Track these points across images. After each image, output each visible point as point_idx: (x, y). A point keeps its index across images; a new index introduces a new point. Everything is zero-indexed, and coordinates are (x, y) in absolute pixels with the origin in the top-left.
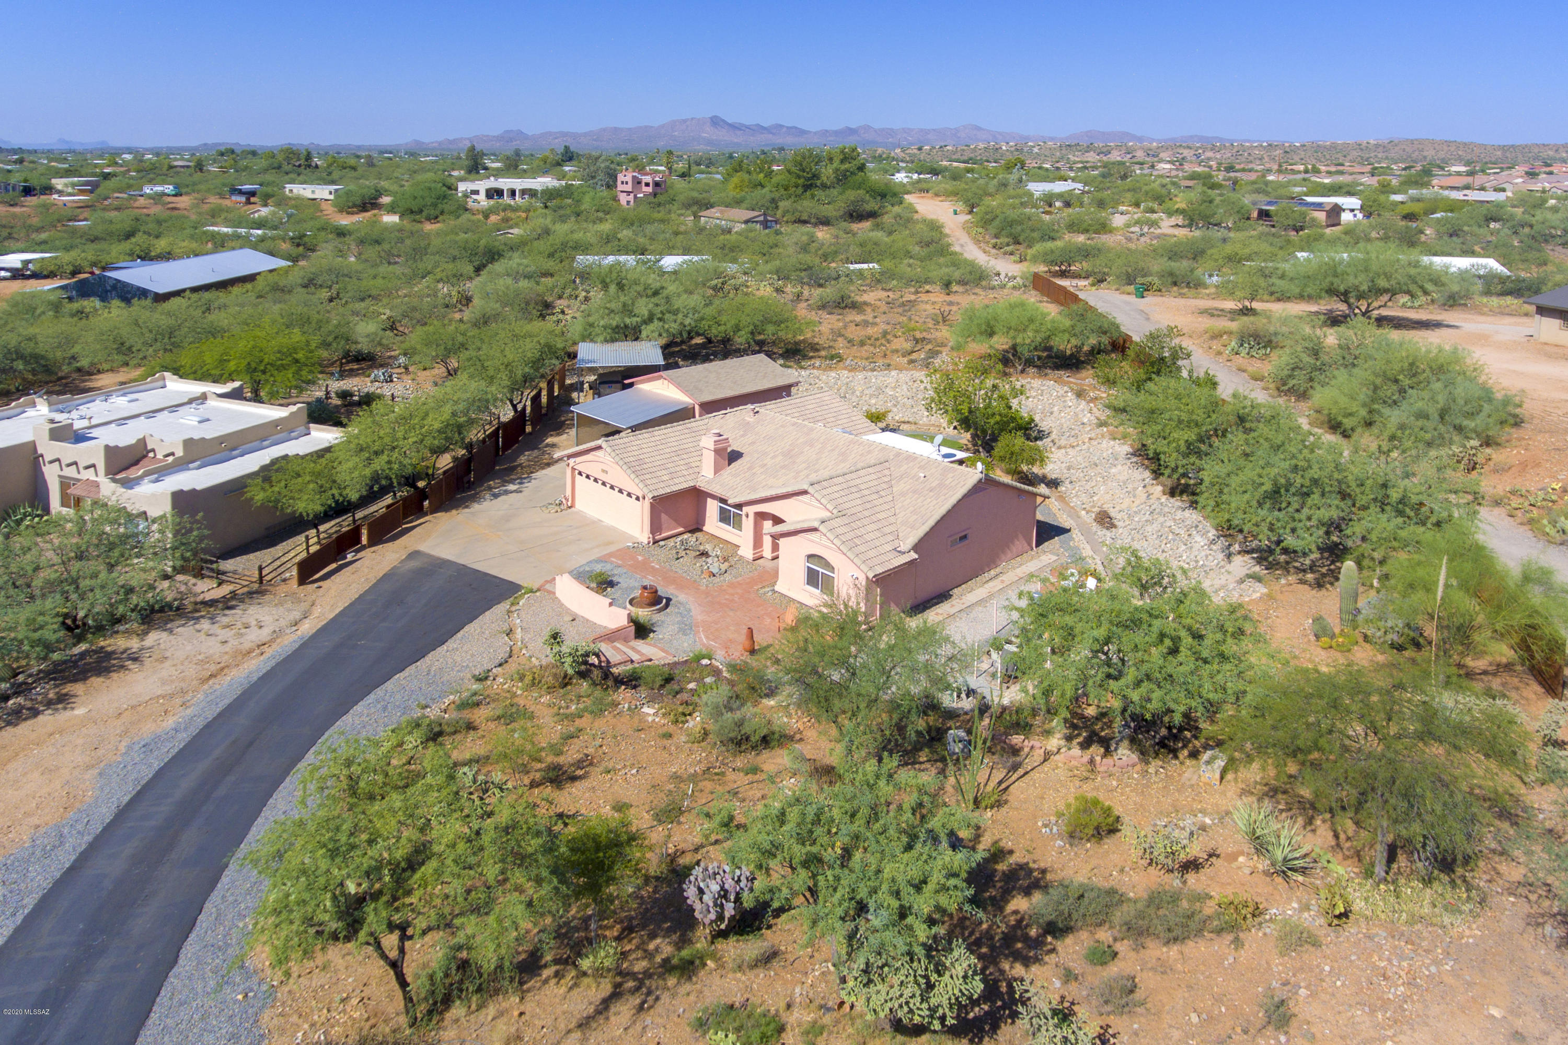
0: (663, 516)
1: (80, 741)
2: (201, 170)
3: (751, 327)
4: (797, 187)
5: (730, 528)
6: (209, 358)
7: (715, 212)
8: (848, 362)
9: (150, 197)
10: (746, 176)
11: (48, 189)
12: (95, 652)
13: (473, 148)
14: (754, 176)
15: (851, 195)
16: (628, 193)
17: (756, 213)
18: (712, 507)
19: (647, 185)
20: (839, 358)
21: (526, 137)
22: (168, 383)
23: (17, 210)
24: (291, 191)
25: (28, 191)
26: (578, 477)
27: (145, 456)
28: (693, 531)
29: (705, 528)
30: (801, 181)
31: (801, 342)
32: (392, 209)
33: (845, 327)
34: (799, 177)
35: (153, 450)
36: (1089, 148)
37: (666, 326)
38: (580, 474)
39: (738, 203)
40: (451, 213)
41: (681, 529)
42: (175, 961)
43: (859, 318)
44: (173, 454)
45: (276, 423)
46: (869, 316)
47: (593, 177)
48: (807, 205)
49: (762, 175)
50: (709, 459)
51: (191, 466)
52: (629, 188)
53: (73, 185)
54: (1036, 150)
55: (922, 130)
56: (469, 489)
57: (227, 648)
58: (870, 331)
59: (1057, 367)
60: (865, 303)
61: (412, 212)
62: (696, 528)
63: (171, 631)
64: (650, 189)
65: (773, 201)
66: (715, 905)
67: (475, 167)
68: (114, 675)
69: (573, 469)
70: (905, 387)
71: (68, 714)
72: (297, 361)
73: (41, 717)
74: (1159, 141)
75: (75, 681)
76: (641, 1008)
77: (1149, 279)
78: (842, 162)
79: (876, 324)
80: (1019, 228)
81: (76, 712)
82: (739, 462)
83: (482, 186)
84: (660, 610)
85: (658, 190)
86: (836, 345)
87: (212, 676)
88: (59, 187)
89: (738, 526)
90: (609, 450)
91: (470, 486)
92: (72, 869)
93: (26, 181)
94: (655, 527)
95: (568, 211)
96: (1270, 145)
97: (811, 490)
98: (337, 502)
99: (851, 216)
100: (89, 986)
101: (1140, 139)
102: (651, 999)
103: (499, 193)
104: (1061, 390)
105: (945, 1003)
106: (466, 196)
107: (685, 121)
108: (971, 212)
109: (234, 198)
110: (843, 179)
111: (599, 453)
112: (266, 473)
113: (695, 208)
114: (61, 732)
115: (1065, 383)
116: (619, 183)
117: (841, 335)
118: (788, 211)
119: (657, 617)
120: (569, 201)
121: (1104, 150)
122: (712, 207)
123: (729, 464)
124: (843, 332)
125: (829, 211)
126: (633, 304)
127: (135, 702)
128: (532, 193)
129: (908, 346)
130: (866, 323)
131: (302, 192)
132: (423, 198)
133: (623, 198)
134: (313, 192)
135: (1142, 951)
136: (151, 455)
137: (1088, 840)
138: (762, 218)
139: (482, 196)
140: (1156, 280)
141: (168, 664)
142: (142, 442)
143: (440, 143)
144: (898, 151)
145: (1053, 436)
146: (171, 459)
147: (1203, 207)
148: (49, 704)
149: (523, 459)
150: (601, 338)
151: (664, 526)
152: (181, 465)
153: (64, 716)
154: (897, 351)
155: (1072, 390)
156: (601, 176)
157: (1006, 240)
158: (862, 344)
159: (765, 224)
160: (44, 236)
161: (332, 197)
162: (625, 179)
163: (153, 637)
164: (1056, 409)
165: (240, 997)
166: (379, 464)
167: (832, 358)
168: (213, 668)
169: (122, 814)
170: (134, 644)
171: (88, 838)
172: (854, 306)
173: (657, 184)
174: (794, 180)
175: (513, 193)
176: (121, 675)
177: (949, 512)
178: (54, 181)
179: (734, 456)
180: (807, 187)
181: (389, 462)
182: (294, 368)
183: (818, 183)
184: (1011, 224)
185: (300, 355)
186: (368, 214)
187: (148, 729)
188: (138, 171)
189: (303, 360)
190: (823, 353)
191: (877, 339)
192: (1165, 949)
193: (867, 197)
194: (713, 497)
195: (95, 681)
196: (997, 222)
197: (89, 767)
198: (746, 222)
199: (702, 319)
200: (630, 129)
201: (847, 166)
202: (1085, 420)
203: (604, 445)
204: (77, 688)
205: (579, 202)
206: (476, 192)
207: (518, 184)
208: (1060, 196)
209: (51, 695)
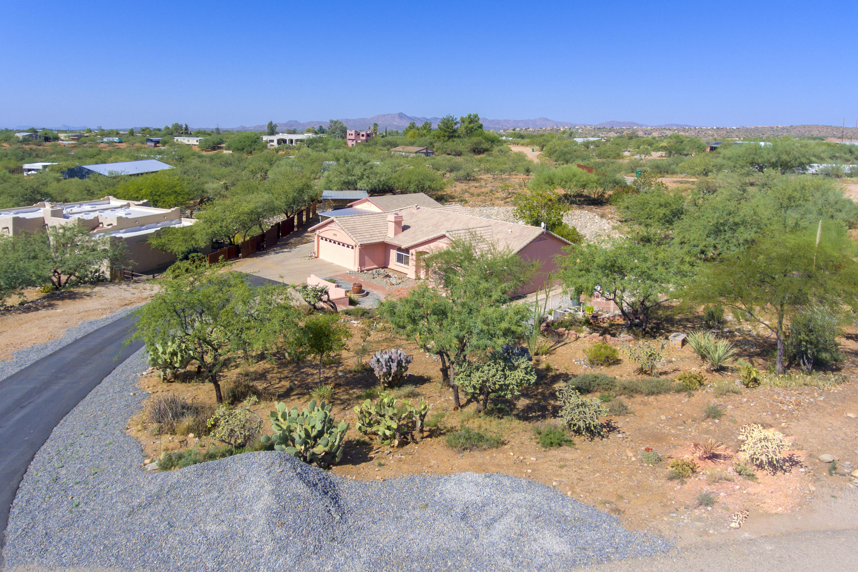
0: (366, 257)
1: (59, 320)
2: (133, 135)
3: (417, 182)
4: (444, 136)
5: (403, 265)
6: (132, 189)
7: (399, 148)
8: (471, 203)
9: (106, 143)
10: (417, 132)
11: (57, 139)
12: (69, 292)
13: (271, 123)
14: (421, 131)
15: (475, 139)
16: (353, 140)
17: (422, 148)
18: (393, 254)
19: (363, 135)
20: (466, 202)
21: (300, 124)
22: (111, 202)
23: (41, 147)
24: (177, 140)
25: (47, 139)
26: (321, 240)
27: (98, 226)
28: (383, 268)
29: (389, 267)
30: (447, 134)
31: (444, 195)
32: (228, 148)
33: (469, 188)
34: (446, 131)
35: (102, 223)
36: (611, 130)
37: (371, 181)
38: (322, 239)
39: (412, 144)
40: (259, 150)
41: (376, 266)
42: (100, 382)
43: (477, 185)
44: (112, 224)
45: (164, 215)
46: (483, 183)
47: (334, 133)
48: (451, 145)
49: (425, 131)
50: (392, 227)
51: (121, 231)
52: (353, 137)
53: (69, 137)
54: (580, 131)
55: (515, 121)
56: (263, 250)
57: (135, 296)
58: (483, 190)
59: (589, 204)
60: (481, 179)
61: (238, 149)
62: (385, 265)
63: (107, 287)
64: (364, 138)
65: (431, 143)
66: (386, 365)
67: (272, 131)
68: (78, 300)
69: (319, 236)
70: (502, 215)
71: (53, 311)
72: (176, 192)
73: (40, 311)
74: (651, 127)
75: (58, 300)
76: (344, 409)
77: (644, 168)
78: (470, 123)
79: (486, 187)
80: (569, 156)
81: (57, 311)
82: (408, 230)
83: (275, 138)
84: (363, 296)
85: (369, 138)
86: (464, 196)
87: (126, 305)
88: (62, 138)
89: (407, 263)
90: (337, 222)
91: (264, 249)
92: (51, 355)
93: (46, 134)
94: (362, 263)
95: (320, 149)
96: (718, 128)
97: (447, 234)
98: (194, 248)
99: (474, 151)
100: (56, 387)
101: (641, 126)
102: (349, 407)
103: (284, 141)
104: (591, 215)
105: (514, 382)
106: (267, 142)
107: (384, 115)
108: (542, 150)
109: (148, 144)
110: (470, 132)
111: (332, 225)
112: (158, 234)
113: (389, 146)
114: (49, 317)
115: (594, 212)
116: (348, 134)
117: (466, 192)
118: (439, 148)
119: (361, 299)
120: (321, 144)
121: (620, 131)
122: (398, 146)
123: (403, 231)
124: (468, 190)
125: (461, 148)
126: (353, 169)
127: (86, 309)
128: (301, 141)
129: (504, 195)
130: (481, 187)
131: (183, 140)
132: (244, 142)
133: (350, 143)
134: (188, 141)
135: (632, 398)
136: (101, 225)
137: (602, 365)
138: (425, 151)
139: (275, 143)
140: (648, 169)
141: (104, 299)
142: (97, 218)
143: (255, 127)
144: (502, 131)
145: (587, 237)
146: (110, 227)
147: (677, 145)
148: (44, 307)
149: (292, 241)
150: (336, 188)
151: (367, 263)
152: (117, 229)
153: (51, 312)
154: (498, 198)
155: (598, 214)
156: (338, 132)
157: (562, 162)
158: (479, 195)
159: (427, 154)
160: (53, 156)
161: (198, 143)
162: (351, 133)
163: (97, 289)
164: (588, 224)
165: (132, 394)
166: (216, 227)
167: (462, 201)
168: (127, 302)
169: (76, 341)
170: (88, 291)
171: (59, 347)
172: (475, 180)
173: (368, 135)
174: (443, 133)
175: (291, 141)
176: (81, 300)
177: (525, 247)
178: (59, 135)
179: (405, 228)
180: (450, 137)
181: (221, 227)
182: (174, 195)
183: (457, 134)
184: (565, 154)
185: (177, 189)
186: (215, 152)
187: (92, 318)
188: (101, 135)
189: (179, 192)
190: (457, 200)
191: (487, 193)
192: (646, 398)
193: (484, 141)
194: (394, 247)
195: (68, 301)
196: (557, 153)
197: (61, 328)
198: (416, 152)
199: (391, 178)
200: (354, 120)
201: (472, 125)
202: (606, 228)
203: (335, 219)
204: (60, 303)
205: (326, 144)
206: (272, 141)
207: (294, 137)
208: (593, 143)
209: (46, 304)
